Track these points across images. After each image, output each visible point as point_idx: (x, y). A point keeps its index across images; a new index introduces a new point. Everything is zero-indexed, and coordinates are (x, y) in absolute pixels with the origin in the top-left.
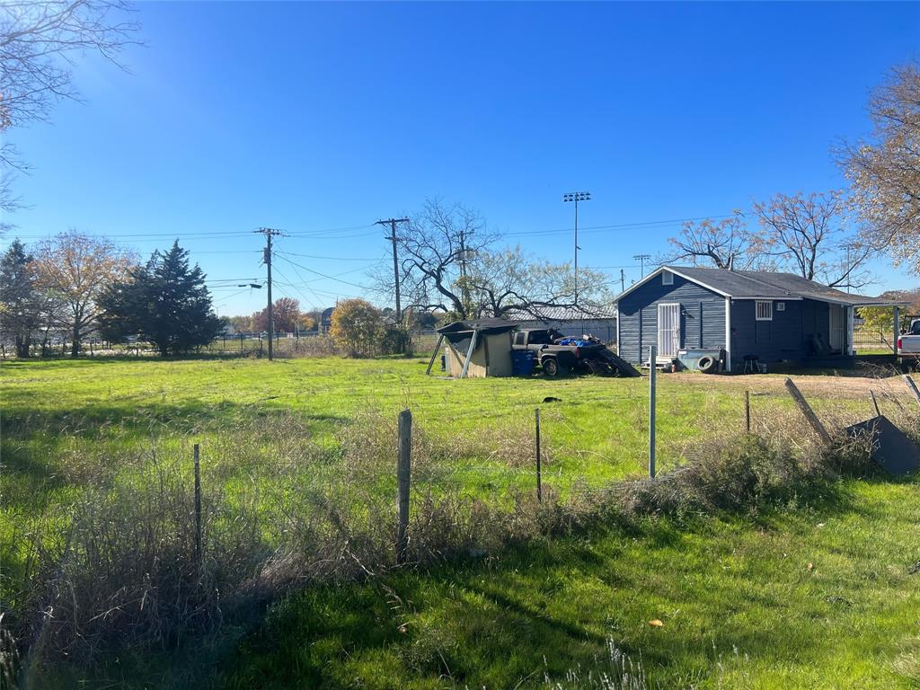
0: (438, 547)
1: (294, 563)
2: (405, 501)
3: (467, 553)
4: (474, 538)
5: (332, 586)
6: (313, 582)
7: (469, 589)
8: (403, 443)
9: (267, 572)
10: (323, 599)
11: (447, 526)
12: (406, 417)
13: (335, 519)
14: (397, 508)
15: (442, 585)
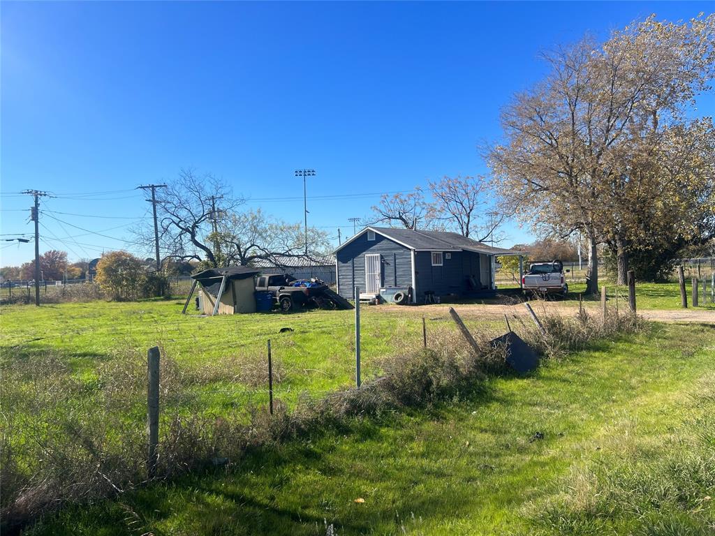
0: (185, 460)
1: (49, 488)
2: (154, 425)
3: (211, 463)
4: (217, 450)
5: (85, 506)
6: (67, 504)
7: (211, 492)
8: (152, 375)
9: (21, 500)
10: (76, 517)
11: (193, 441)
12: (155, 353)
13: (89, 445)
14: (148, 430)
15: (188, 492)
